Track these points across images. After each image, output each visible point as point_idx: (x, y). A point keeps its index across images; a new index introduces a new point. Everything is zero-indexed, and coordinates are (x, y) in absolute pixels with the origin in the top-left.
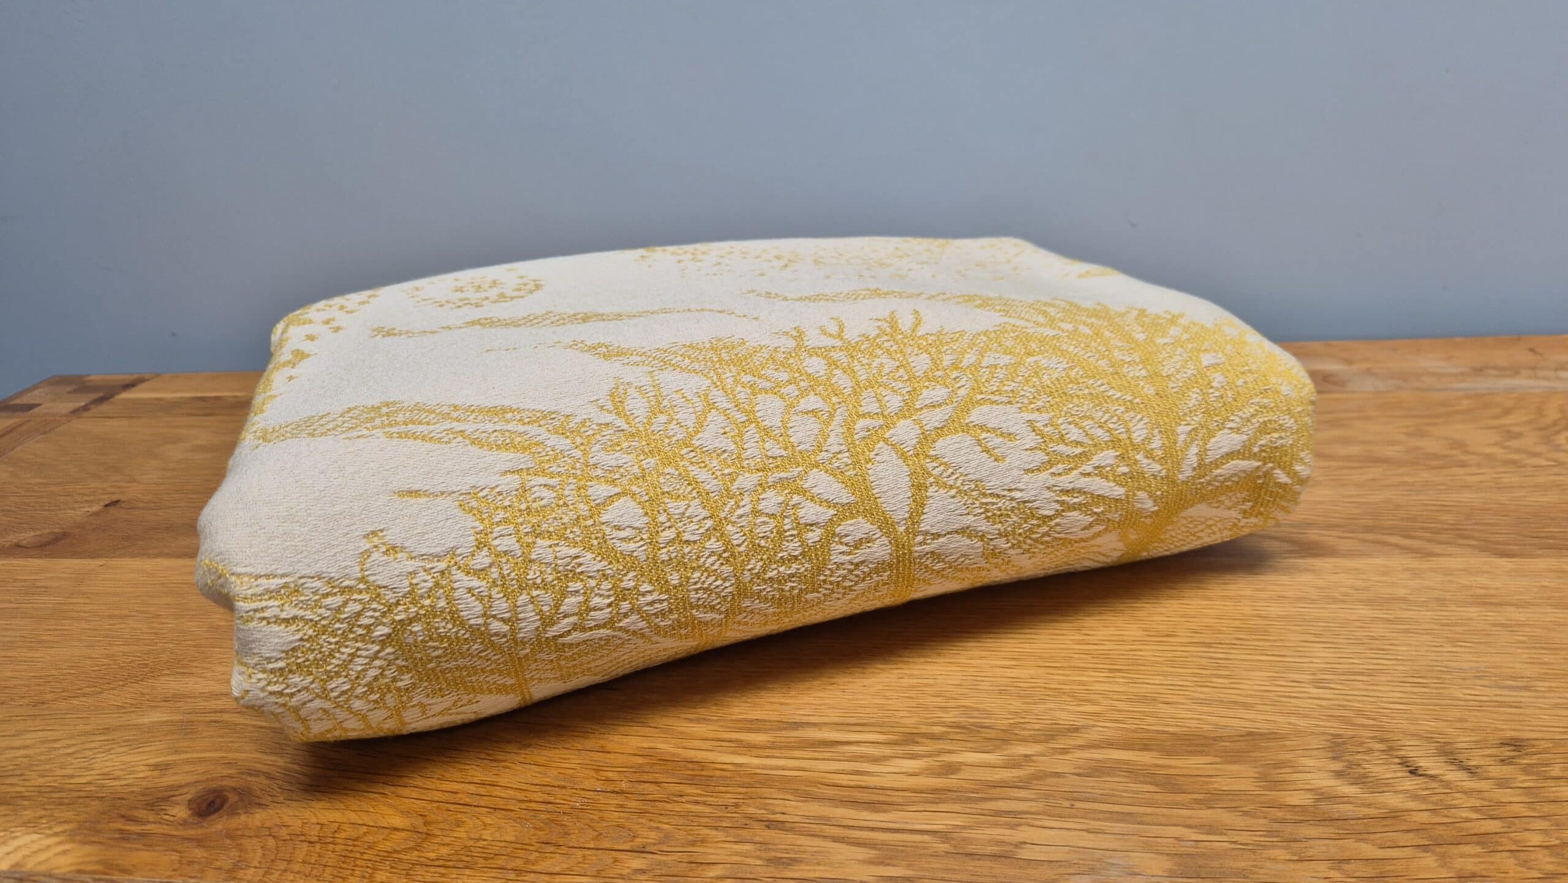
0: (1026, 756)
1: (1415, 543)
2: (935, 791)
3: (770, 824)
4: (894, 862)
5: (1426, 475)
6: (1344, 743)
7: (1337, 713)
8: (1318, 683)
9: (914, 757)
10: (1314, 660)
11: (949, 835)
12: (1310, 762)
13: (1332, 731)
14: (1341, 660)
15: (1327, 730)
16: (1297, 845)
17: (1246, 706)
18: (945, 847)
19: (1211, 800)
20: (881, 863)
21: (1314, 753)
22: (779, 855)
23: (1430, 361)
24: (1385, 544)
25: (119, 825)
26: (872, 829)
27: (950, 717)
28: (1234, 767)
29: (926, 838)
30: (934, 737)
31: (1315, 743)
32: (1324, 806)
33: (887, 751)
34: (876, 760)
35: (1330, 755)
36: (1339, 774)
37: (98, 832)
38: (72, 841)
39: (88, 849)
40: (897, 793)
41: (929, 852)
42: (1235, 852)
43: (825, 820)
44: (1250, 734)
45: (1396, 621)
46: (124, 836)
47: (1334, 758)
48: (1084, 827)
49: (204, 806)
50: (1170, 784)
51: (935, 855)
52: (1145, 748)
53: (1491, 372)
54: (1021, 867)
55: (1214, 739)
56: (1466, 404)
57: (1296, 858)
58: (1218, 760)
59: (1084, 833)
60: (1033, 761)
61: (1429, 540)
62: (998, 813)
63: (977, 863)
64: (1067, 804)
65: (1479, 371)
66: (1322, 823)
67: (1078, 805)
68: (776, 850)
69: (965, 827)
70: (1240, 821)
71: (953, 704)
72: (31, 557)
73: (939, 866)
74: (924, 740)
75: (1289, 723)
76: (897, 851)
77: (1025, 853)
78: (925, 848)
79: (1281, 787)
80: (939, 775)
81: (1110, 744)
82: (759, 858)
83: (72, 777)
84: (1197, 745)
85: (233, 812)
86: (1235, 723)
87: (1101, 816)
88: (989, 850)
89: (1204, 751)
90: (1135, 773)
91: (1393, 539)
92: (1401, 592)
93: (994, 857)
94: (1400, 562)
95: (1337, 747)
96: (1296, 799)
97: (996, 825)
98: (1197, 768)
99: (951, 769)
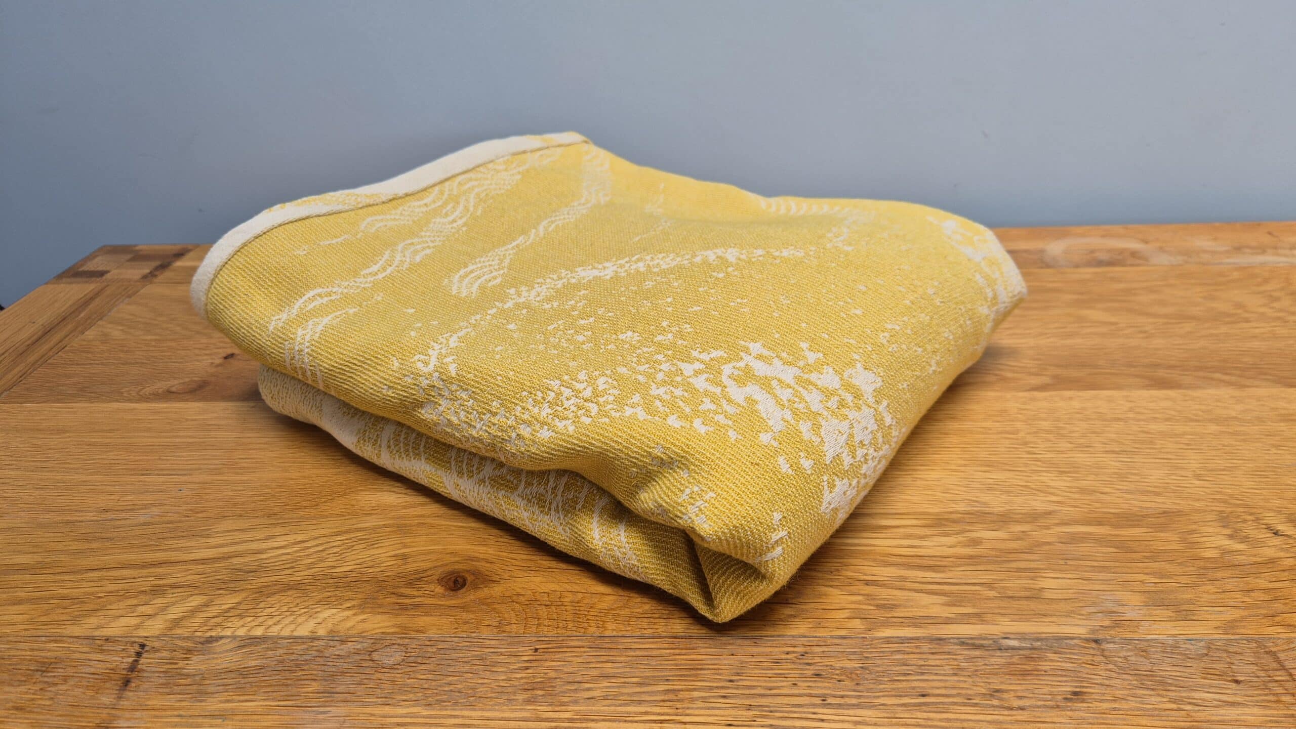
0: (1023, 532)
1: (1233, 379)
2: (971, 557)
3: (867, 583)
4: (963, 604)
5: (1224, 329)
6: (1228, 516)
7: (1218, 497)
8: (1198, 477)
9: (947, 535)
10: (1191, 461)
11: (992, 585)
12: (1211, 530)
13: (1218, 509)
14: (1208, 461)
15: (1214, 508)
16: (1220, 582)
17: (1157, 494)
18: (992, 594)
19: (1155, 555)
20: (955, 605)
21: (1210, 523)
22: (882, 602)
23: (1202, 242)
24: (1212, 379)
25: (393, 599)
26: (939, 583)
27: (961, 507)
28: (1162, 535)
29: (977, 588)
30: (954, 521)
31: (1210, 517)
32: (1227, 558)
33: (928, 531)
34: (921, 538)
35: (1221, 524)
36: (1231, 537)
37: (380, 606)
38: (363, 613)
39: (379, 617)
40: (948, 559)
41: (984, 597)
42: (1182, 589)
43: (903, 579)
44: (1164, 512)
45: (1235, 433)
46: (404, 608)
47: (1224, 527)
48: (1078, 576)
49: (452, 584)
50: (1124, 547)
51: (988, 599)
52: (1100, 523)
53: (1248, 250)
54: (1048, 604)
55: (1142, 516)
56: (1236, 275)
57: (1220, 590)
58: (1150, 530)
59: (1081, 581)
60: (1029, 535)
61: (1240, 376)
62: (1019, 570)
63: (1017, 602)
64: (1062, 562)
65: (1238, 249)
66: (1230, 568)
67: (1070, 562)
68: (880, 599)
69: (1002, 580)
70: (1179, 570)
71: (958, 498)
72: (187, 400)
73: (993, 605)
74: (949, 524)
75: (1189, 505)
76: (962, 597)
77: (1047, 595)
78: (979, 594)
79: (1196, 547)
80: (969, 546)
81: (1077, 522)
82: (871, 605)
83: (334, 567)
84: (1133, 521)
85: (476, 587)
86: (1153, 505)
87: (1087, 569)
88: (1023, 594)
89: (1138, 525)
90: (1100, 540)
91: (1217, 375)
92: (1234, 414)
93: (1027, 598)
94: (1225, 392)
95: (1224, 520)
96: (1209, 554)
97: (1020, 578)
98: (1139, 536)
99: (975, 542)
